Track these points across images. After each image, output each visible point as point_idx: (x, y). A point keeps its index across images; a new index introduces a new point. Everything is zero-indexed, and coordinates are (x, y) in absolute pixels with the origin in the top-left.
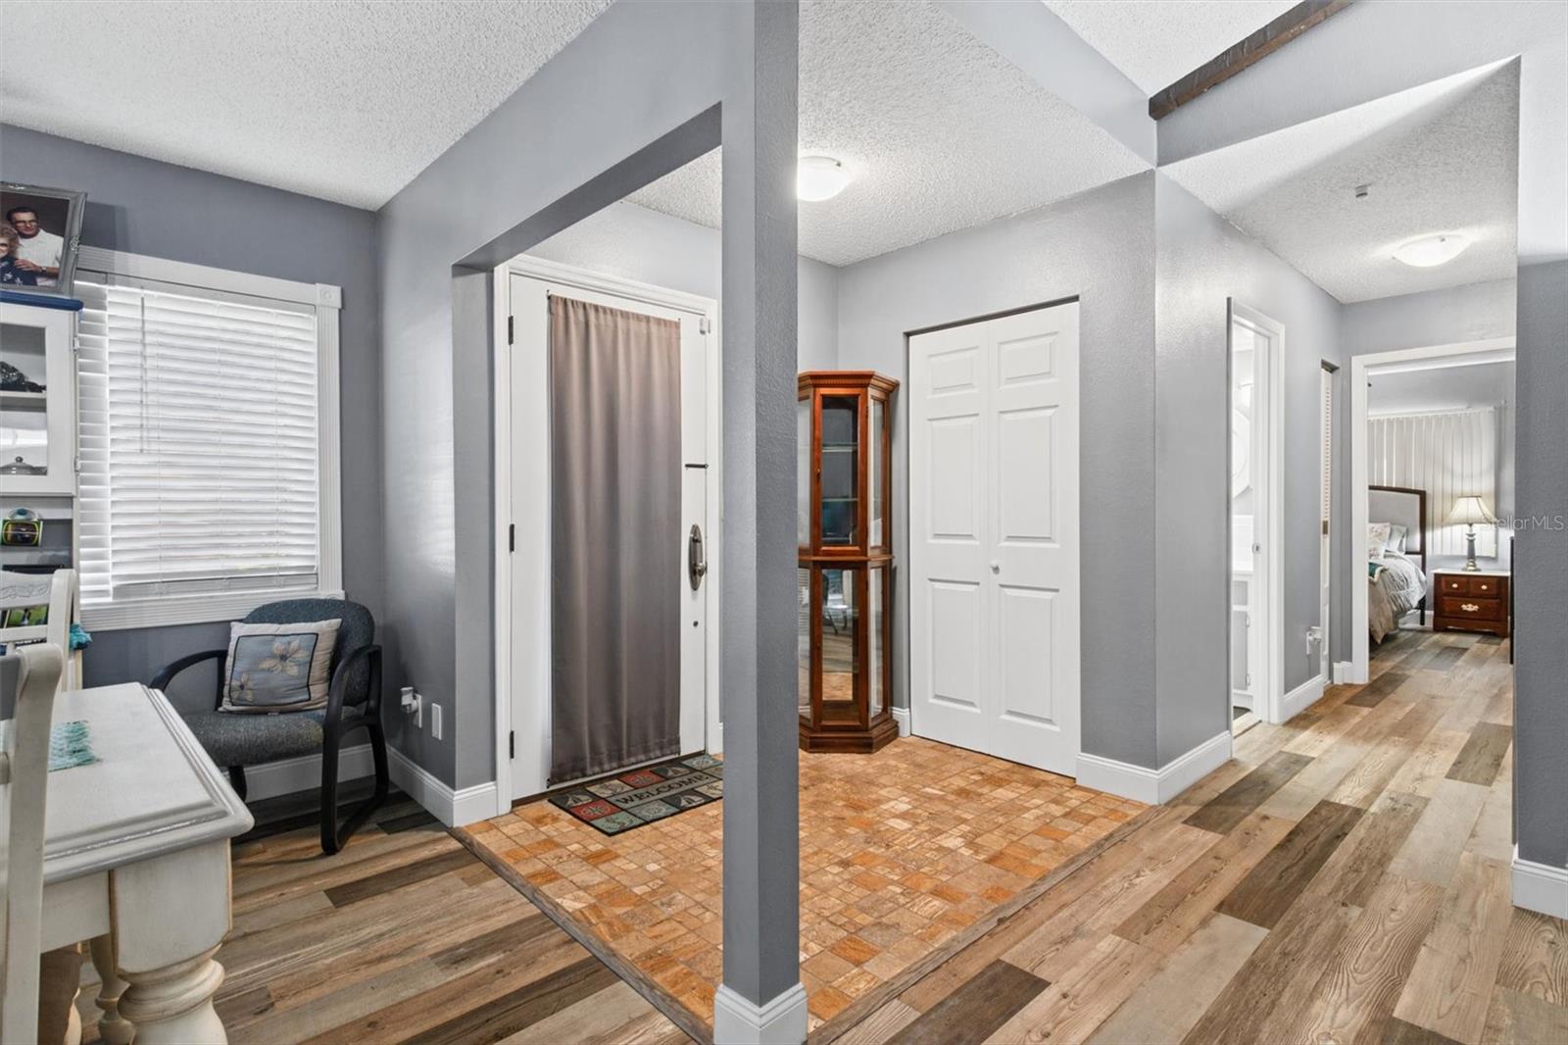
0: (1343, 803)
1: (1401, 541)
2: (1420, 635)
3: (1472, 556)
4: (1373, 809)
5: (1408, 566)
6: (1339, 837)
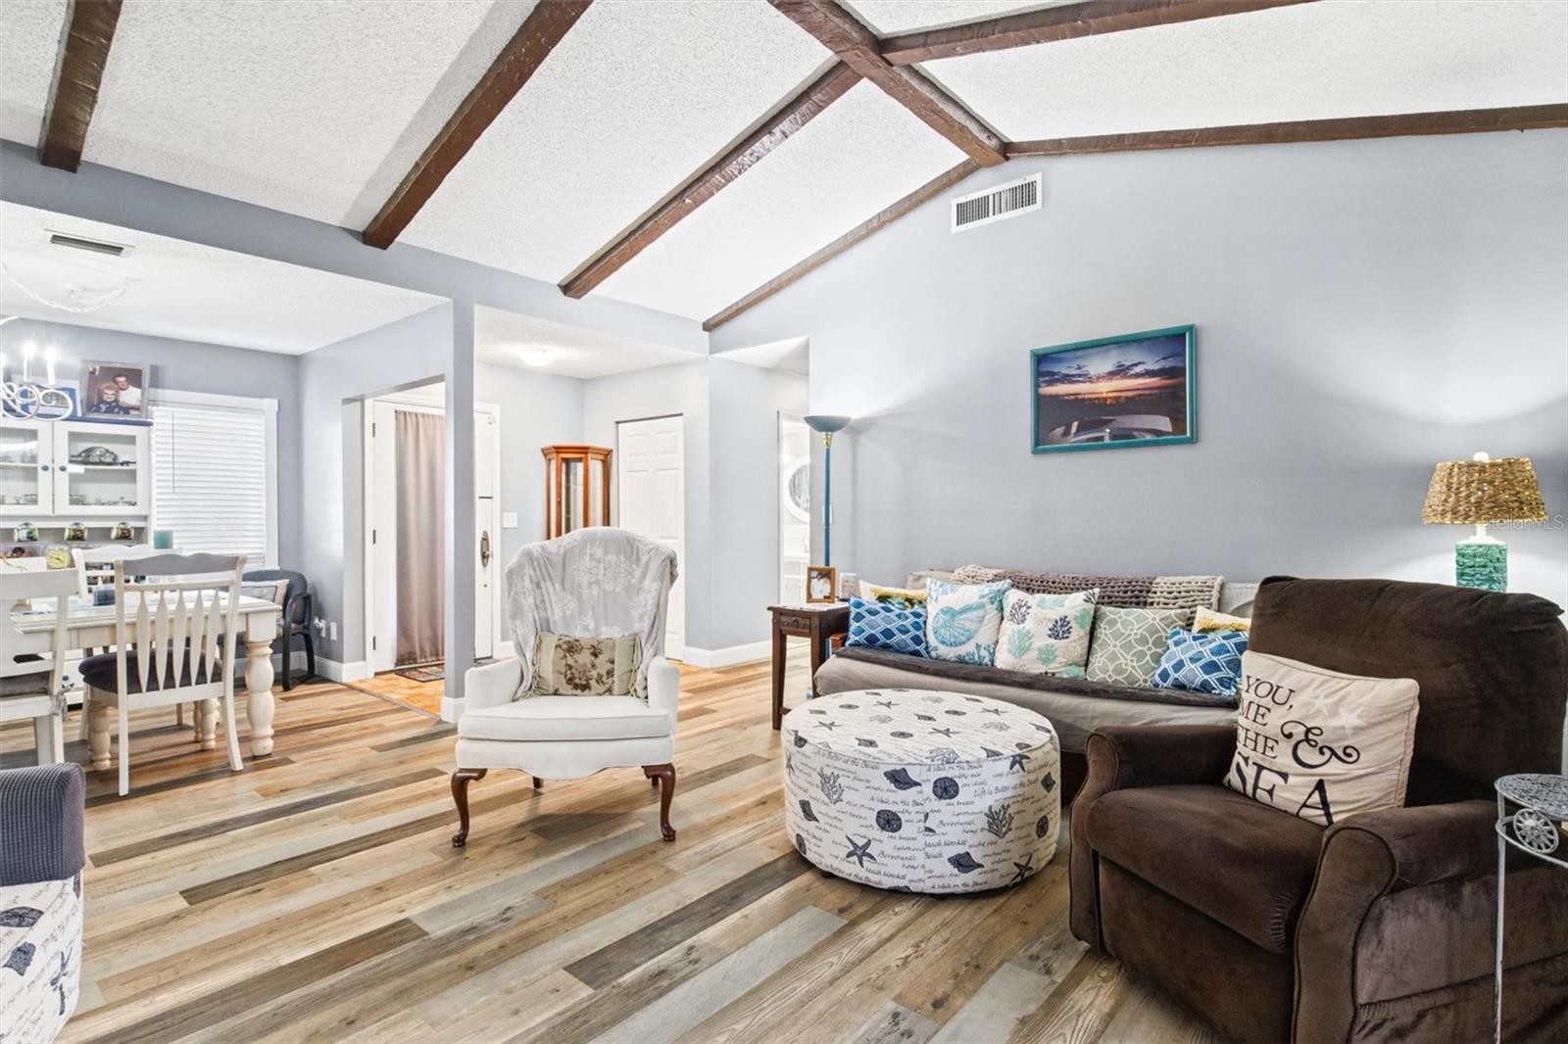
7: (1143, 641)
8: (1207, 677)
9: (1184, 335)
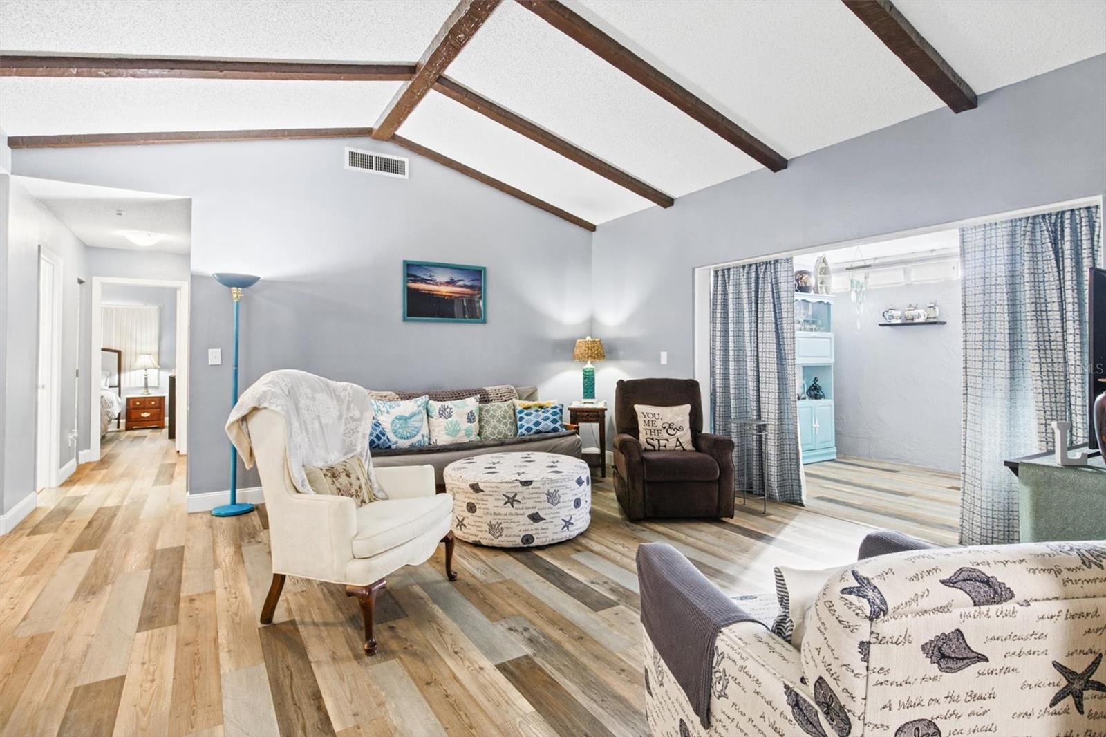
0: (110, 506)
1: (106, 381)
2: (118, 433)
3: (146, 386)
4: (125, 503)
5: (112, 395)
6: (114, 516)
7: (504, 417)
8: (555, 425)
9: (481, 271)
